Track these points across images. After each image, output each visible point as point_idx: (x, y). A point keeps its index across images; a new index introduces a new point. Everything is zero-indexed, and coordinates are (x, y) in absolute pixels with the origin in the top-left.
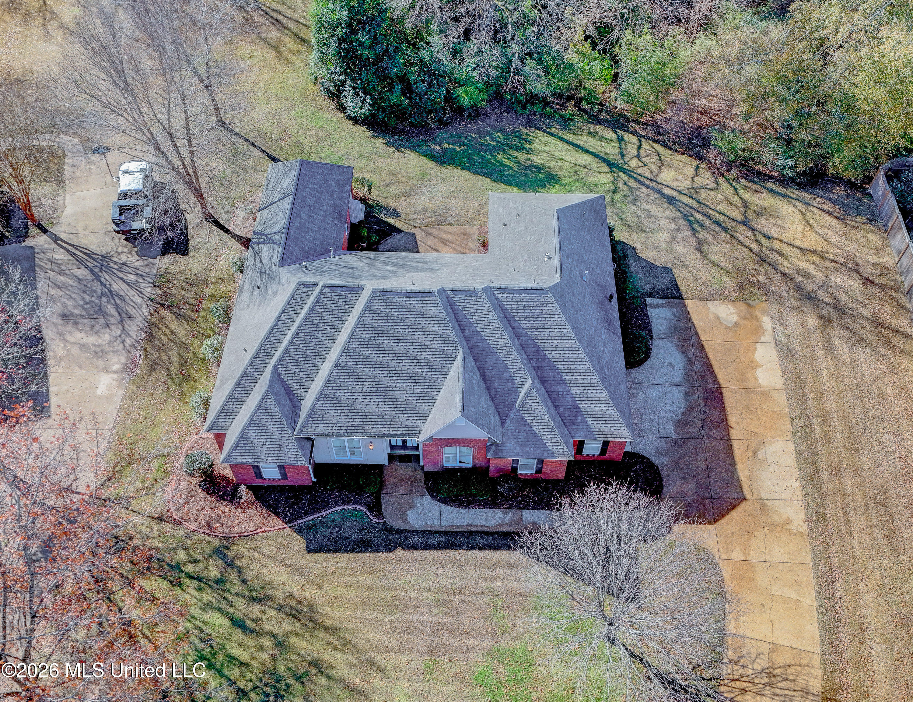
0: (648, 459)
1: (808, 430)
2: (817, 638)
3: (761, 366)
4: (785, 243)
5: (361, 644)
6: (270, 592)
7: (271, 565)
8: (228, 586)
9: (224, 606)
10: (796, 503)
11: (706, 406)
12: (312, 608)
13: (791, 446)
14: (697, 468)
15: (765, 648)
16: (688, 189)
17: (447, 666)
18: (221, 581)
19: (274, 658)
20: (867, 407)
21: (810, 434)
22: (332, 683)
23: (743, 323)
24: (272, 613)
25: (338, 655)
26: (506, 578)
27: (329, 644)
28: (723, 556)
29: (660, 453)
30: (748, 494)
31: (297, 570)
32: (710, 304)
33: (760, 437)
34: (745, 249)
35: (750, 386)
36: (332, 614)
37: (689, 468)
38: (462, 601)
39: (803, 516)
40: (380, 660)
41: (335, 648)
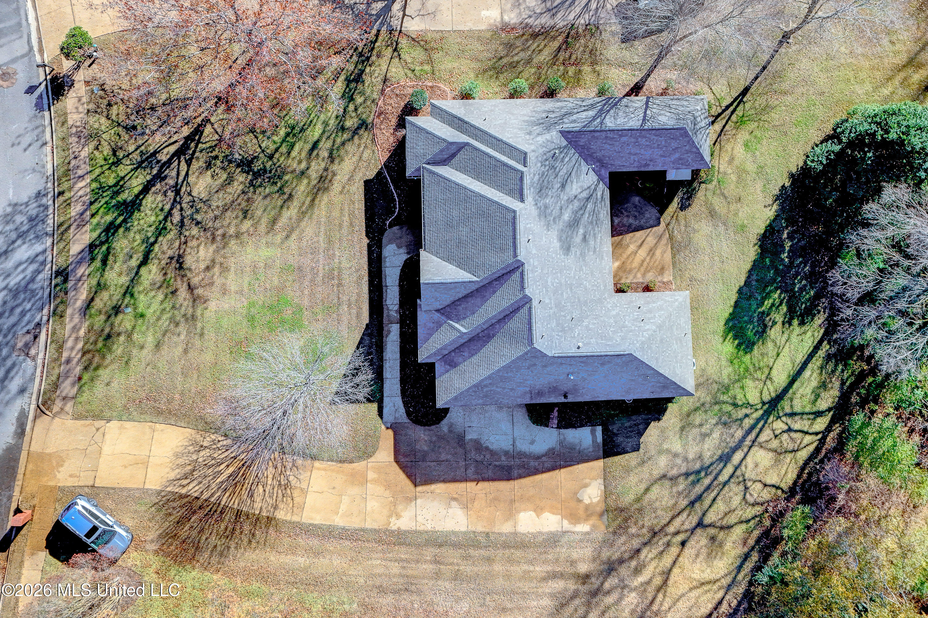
0: (445, 416)
1: (477, 545)
2: (312, 522)
3: (538, 516)
4: (676, 559)
5: (303, 224)
6: (336, 161)
7: (355, 159)
8: (340, 134)
9: (326, 135)
10: (414, 524)
11: (496, 466)
12: (326, 189)
13: (464, 529)
14: (440, 453)
15: (304, 485)
16: (743, 475)
17: (290, 278)
18: (343, 129)
19: (293, 171)
20: (495, 596)
21: (473, 546)
22: (278, 209)
23: (581, 507)
24: (323, 165)
25: (296, 211)
26: (350, 314)
27: (304, 203)
28: (369, 465)
29: (451, 426)
30: (419, 489)
31: (352, 176)
32: (601, 481)
33: (470, 506)
34: (668, 520)
35: (517, 504)
36: (323, 203)
37: (439, 447)
38: (333, 285)
39: (403, 528)
40: (294, 236)
41: (300, 207)
